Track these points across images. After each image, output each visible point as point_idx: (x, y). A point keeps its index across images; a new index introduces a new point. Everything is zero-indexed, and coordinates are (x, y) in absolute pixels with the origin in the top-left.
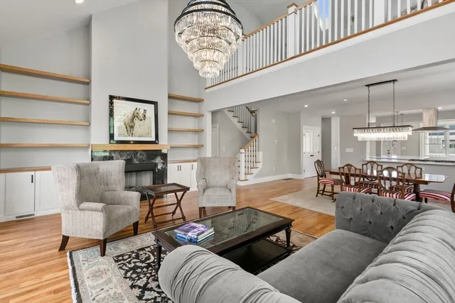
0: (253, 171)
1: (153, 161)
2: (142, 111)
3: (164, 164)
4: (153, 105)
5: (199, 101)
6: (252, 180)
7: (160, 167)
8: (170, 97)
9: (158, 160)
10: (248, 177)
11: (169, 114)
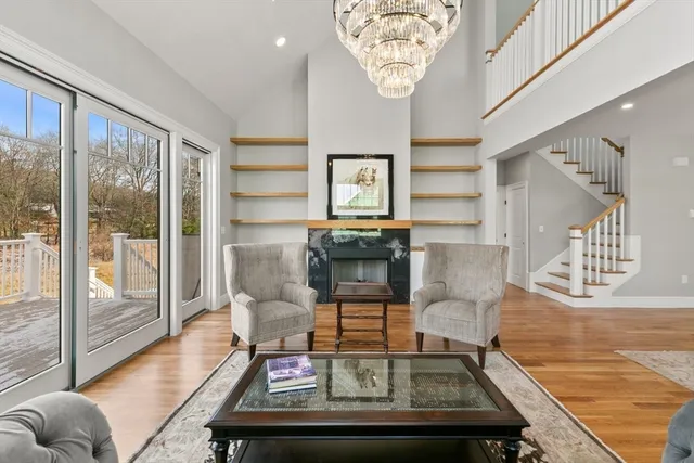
0: (608, 278)
1: (388, 246)
2: (370, 173)
3: (404, 250)
4: (387, 161)
5: (474, 143)
6: (602, 299)
7: (397, 255)
8: (415, 144)
9: (395, 245)
10: (591, 290)
11: (412, 171)
